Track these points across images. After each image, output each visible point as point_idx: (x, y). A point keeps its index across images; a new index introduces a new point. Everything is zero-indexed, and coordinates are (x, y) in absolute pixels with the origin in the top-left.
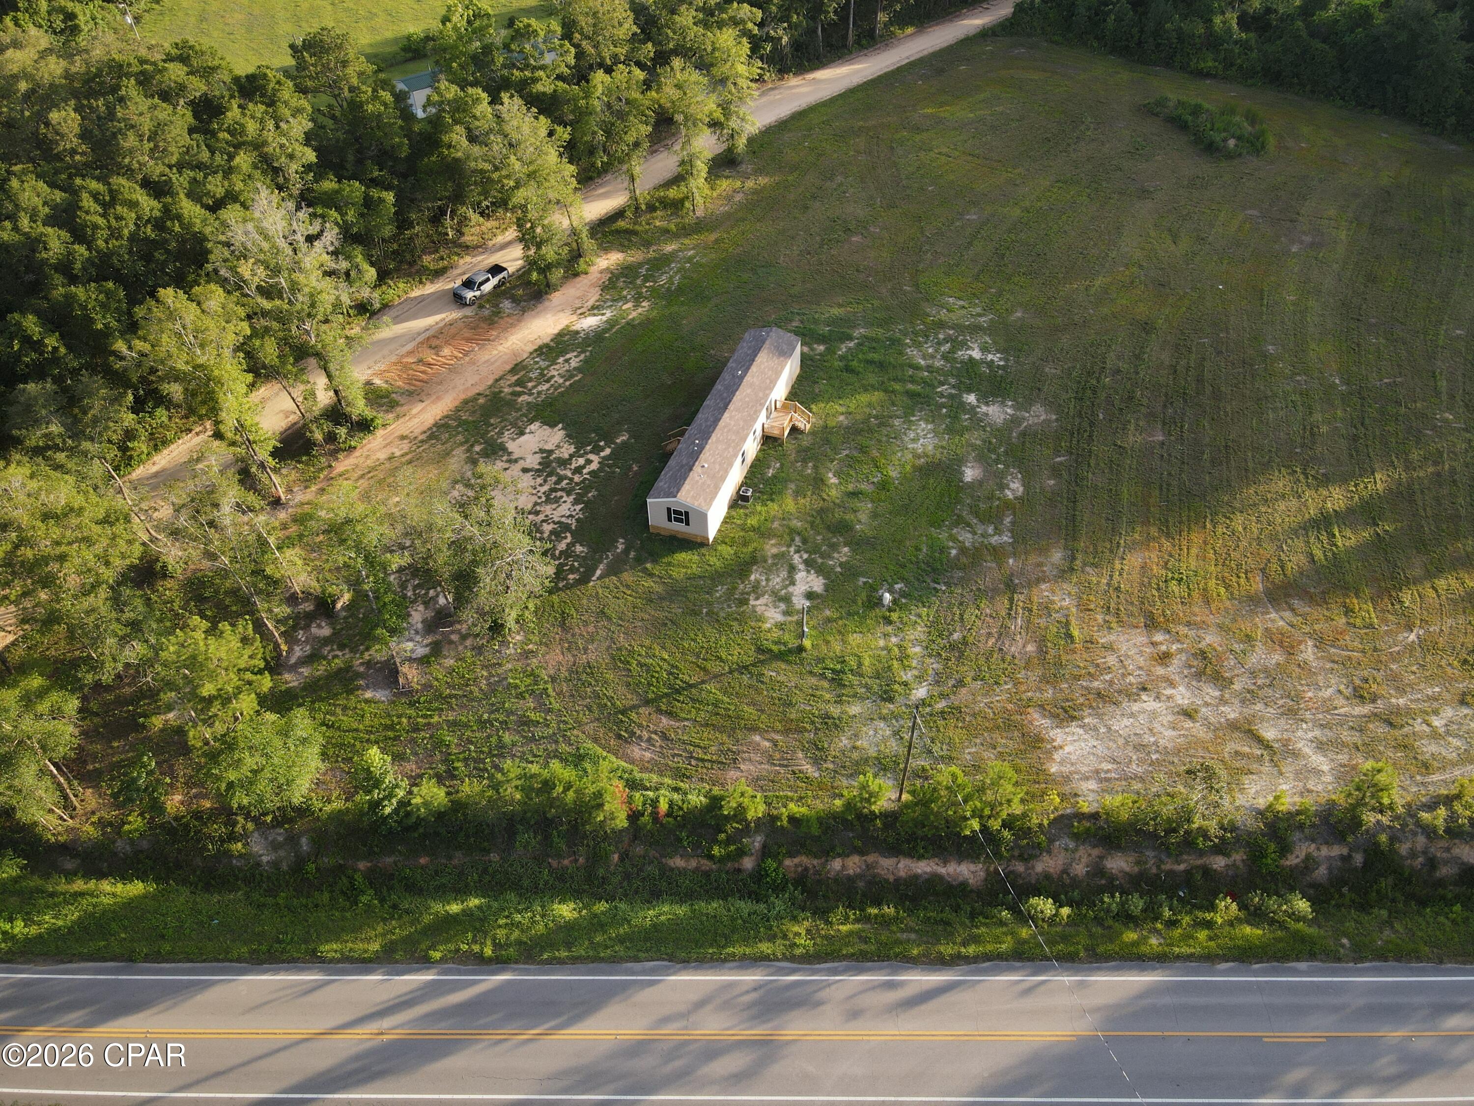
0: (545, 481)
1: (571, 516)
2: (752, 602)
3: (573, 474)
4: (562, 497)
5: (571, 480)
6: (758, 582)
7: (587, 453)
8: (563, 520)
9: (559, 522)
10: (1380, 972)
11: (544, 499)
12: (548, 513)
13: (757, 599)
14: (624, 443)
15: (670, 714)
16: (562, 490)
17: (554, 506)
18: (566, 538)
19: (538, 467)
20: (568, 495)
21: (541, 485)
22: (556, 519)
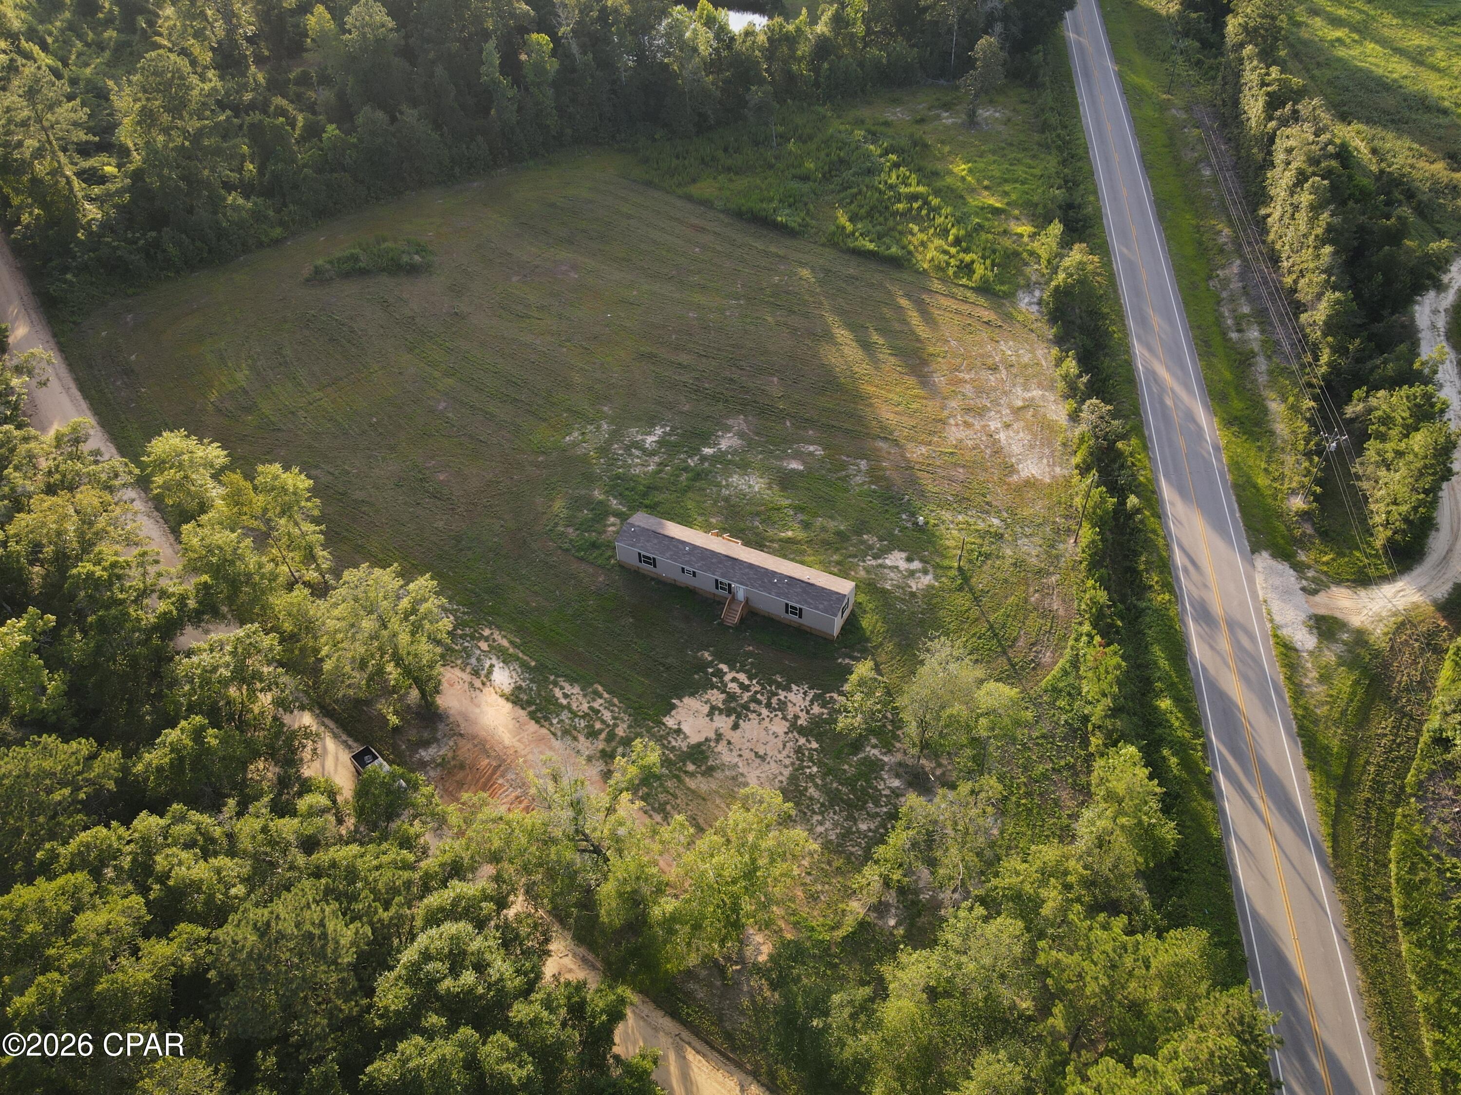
0: (754, 712)
1: (805, 693)
2: (914, 589)
3: (749, 691)
4: (779, 700)
5: (756, 692)
6: (892, 585)
7: (722, 682)
8: (808, 698)
9: (812, 702)
10: (1146, 413)
11: (779, 713)
12: (798, 709)
13: (910, 587)
14: (712, 655)
15: (1015, 640)
16: (769, 699)
17: (789, 705)
18: (831, 697)
19: (733, 718)
20: (777, 694)
21: (760, 715)
22: (807, 703)
